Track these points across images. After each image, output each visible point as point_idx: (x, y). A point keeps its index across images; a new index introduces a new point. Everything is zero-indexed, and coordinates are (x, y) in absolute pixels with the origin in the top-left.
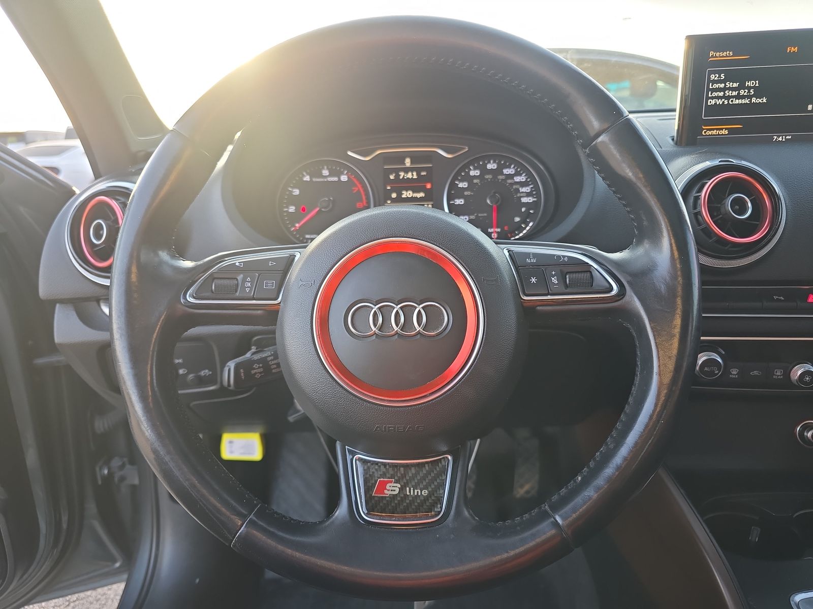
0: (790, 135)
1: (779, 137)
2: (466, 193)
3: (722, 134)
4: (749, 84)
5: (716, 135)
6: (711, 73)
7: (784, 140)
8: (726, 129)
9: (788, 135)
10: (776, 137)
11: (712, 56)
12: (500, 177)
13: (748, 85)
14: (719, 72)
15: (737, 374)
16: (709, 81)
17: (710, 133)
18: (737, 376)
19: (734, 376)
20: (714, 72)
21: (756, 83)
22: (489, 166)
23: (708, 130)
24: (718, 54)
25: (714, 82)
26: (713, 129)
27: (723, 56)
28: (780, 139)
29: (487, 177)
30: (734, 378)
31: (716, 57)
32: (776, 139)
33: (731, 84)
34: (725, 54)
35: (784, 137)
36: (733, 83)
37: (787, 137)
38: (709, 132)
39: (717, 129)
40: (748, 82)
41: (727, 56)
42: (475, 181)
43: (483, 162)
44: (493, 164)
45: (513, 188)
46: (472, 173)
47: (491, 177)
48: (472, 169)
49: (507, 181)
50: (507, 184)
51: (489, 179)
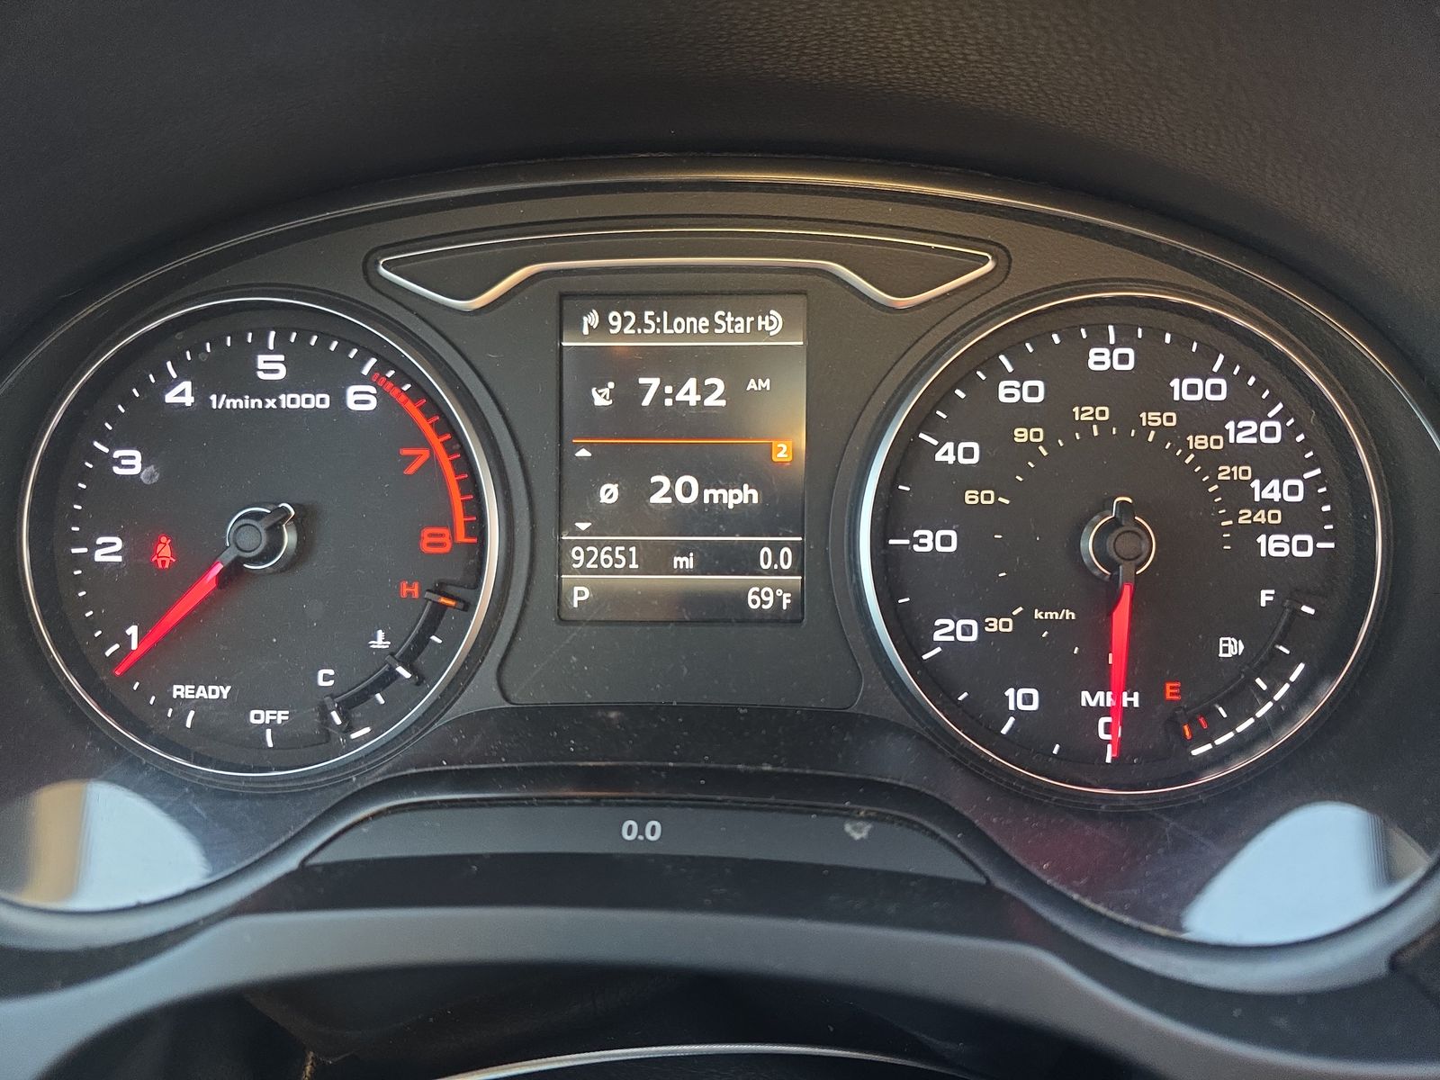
2: (971, 497)
12: (1152, 418)
22: (1099, 359)
29: (1083, 414)
42: (1021, 435)
43: (1070, 335)
44: (1118, 344)
45: (1214, 480)
46: (1009, 392)
47: (1103, 413)
48: (1010, 369)
49: (1190, 438)
50: (1187, 453)
51: (1095, 427)
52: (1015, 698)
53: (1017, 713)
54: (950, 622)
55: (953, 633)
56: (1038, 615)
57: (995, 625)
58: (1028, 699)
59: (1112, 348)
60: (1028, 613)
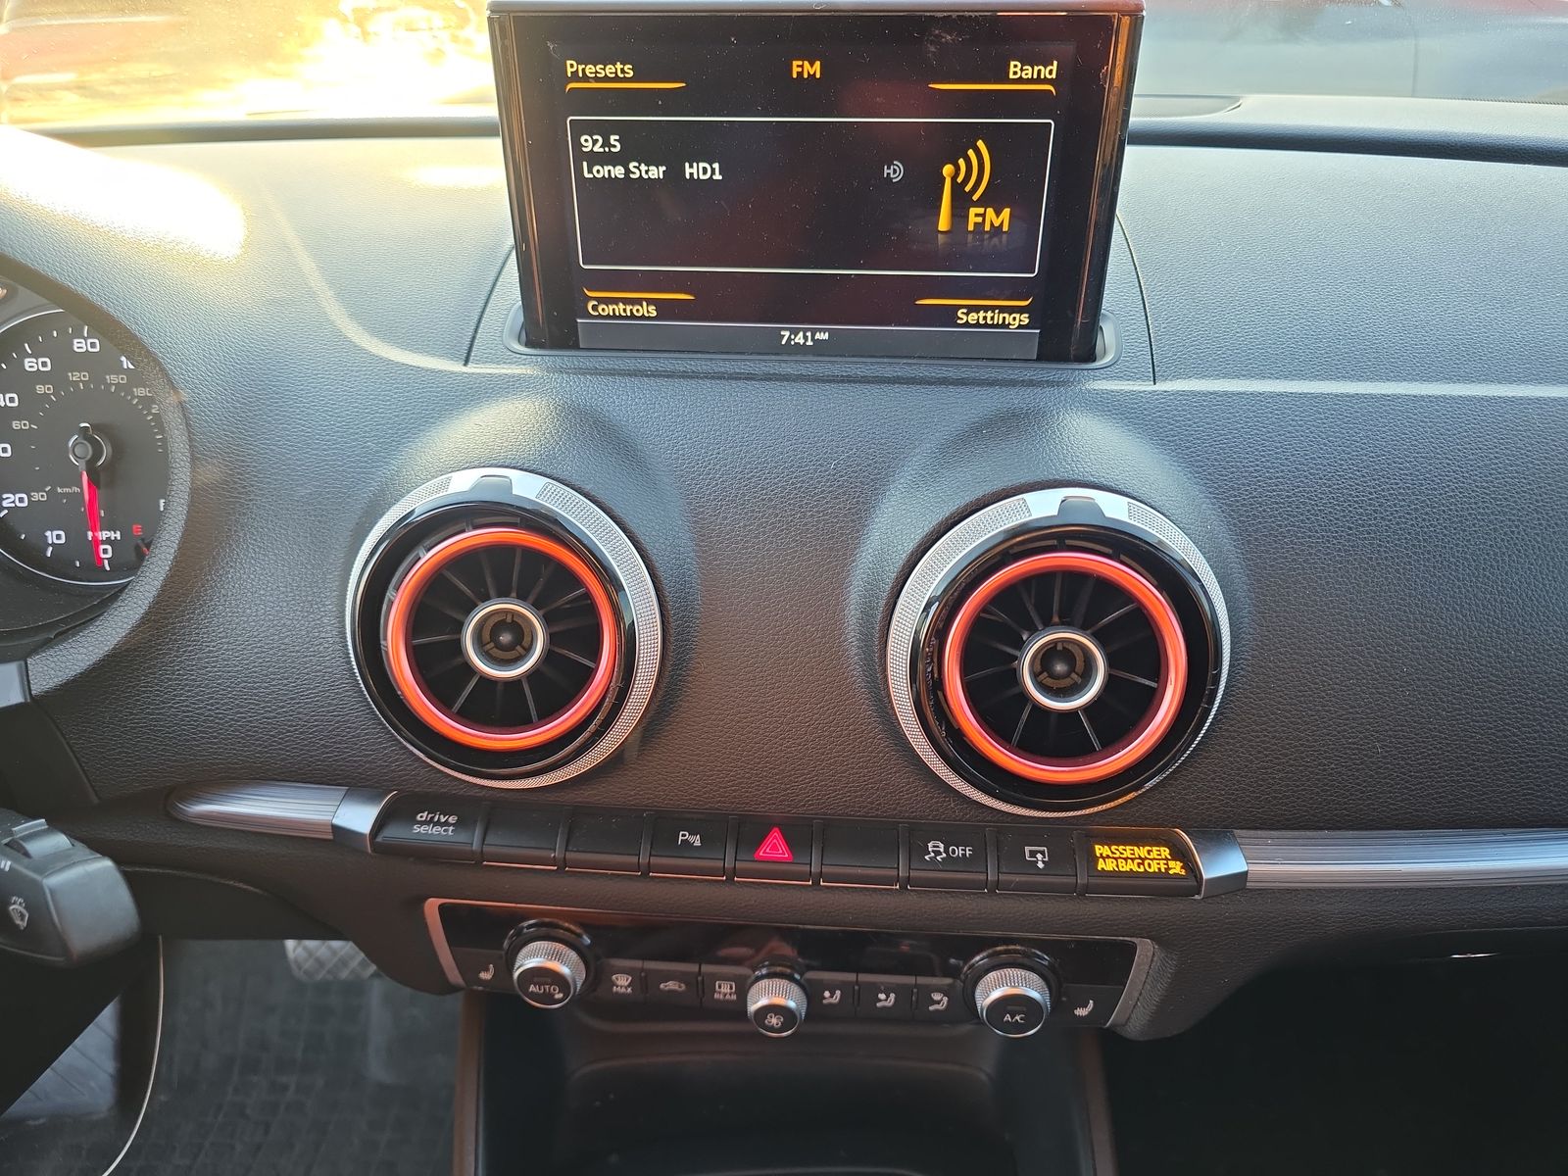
0: (825, 330)
1: (795, 332)
2: (16, 425)
3: (643, 317)
4: (694, 171)
5: (626, 318)
6: (580, 128)
7: (810, 343)
8: (650, 302)
9: (820, 330)
10: (787, 334)
11: (575, 77)
12: (112, 379)
13: (691, 174)
14: (605, 130)
15: (629, 986)
16: (581, 155)
17: (609, 310)
18: (629, 990)
19: (623, 990)
20: (591, 128)
21: (713, 170)
22: (79, 345)
23: (601, 300)
24: (590, 69)
25: (595, 159)
26: (615, 301)
27: (606, 79)
28: (799, 339)
29: (74, 376)
30: (623, 994)
31: (585, 78)
32: (789, 339)
33: (643, 167)
34: (610, 70)
35: (809, 334)
36: (647, 165)
37: (818, 336)
38: (604, 308)
39: (626, 301)
40: (691, 166)
41: (617, 79)
42: (40, 389)
43: (62, 332)
44: (89, 337)
45: (150, 413)
46: (30, 364)
47: (85, 376)
48: (30, 352)
49: (135, 390)
50: (134, 397)
51: (81, 385)
52: (51, 536)
53: (53, 544)
54: (11, 495)
55: (13, 502)
56: (59, 490)
57: (37, 496)
58: (58, 537)
59: (85, 339)
60: (53, 489)
